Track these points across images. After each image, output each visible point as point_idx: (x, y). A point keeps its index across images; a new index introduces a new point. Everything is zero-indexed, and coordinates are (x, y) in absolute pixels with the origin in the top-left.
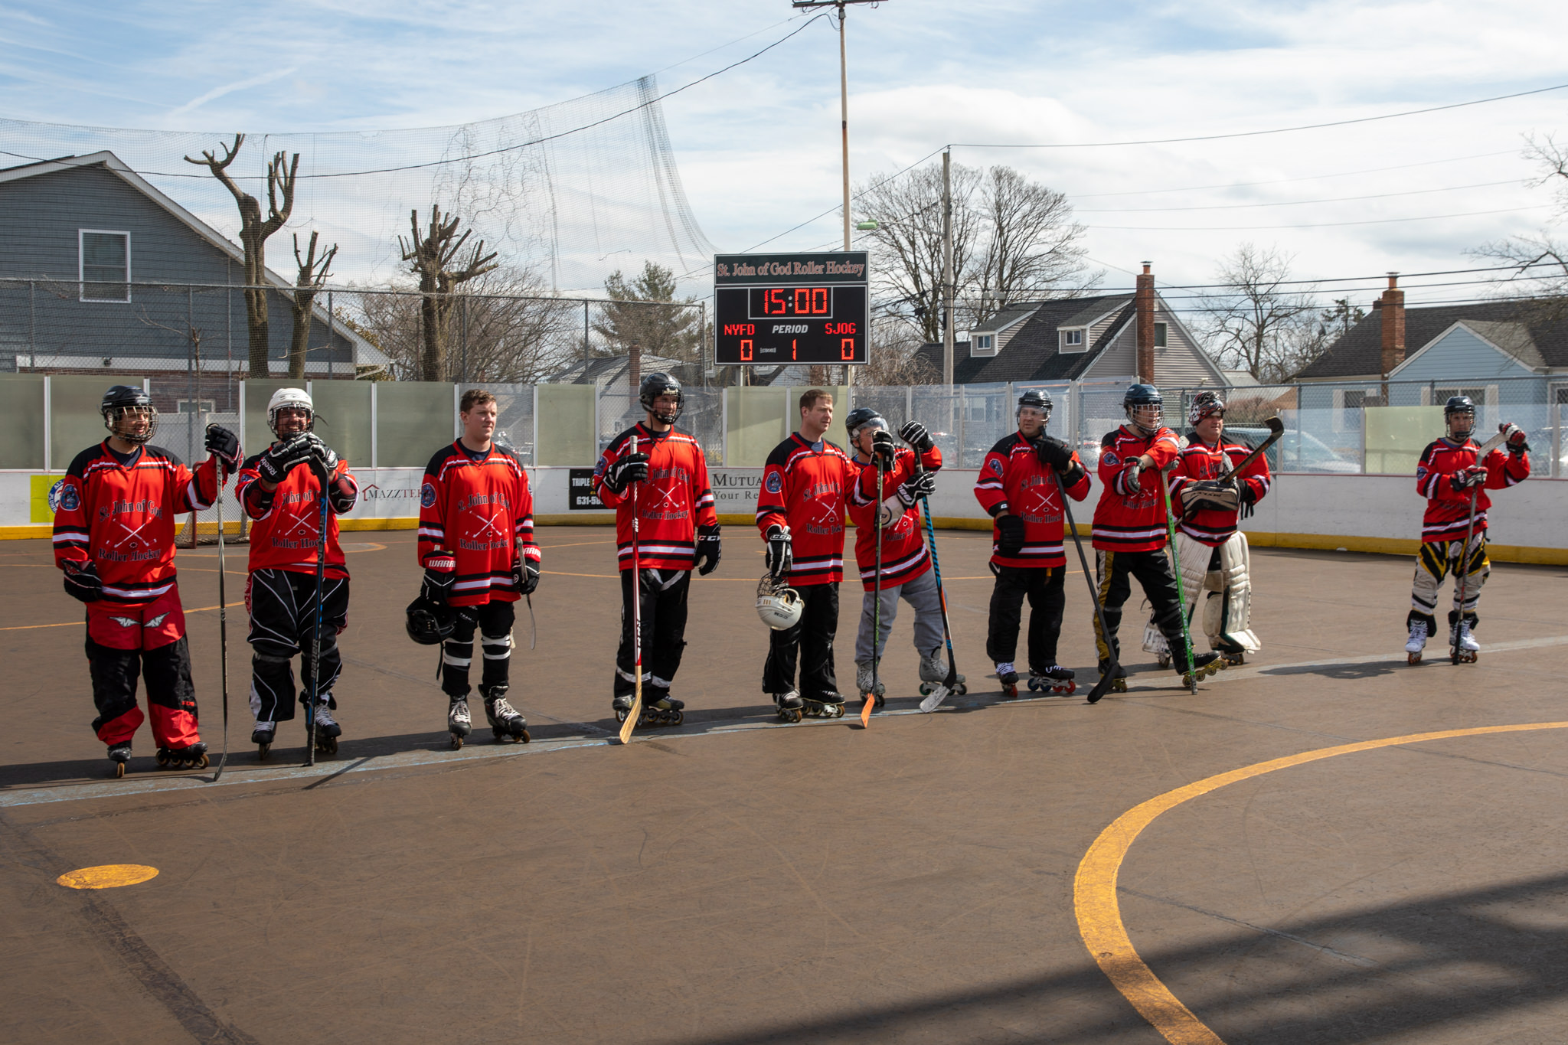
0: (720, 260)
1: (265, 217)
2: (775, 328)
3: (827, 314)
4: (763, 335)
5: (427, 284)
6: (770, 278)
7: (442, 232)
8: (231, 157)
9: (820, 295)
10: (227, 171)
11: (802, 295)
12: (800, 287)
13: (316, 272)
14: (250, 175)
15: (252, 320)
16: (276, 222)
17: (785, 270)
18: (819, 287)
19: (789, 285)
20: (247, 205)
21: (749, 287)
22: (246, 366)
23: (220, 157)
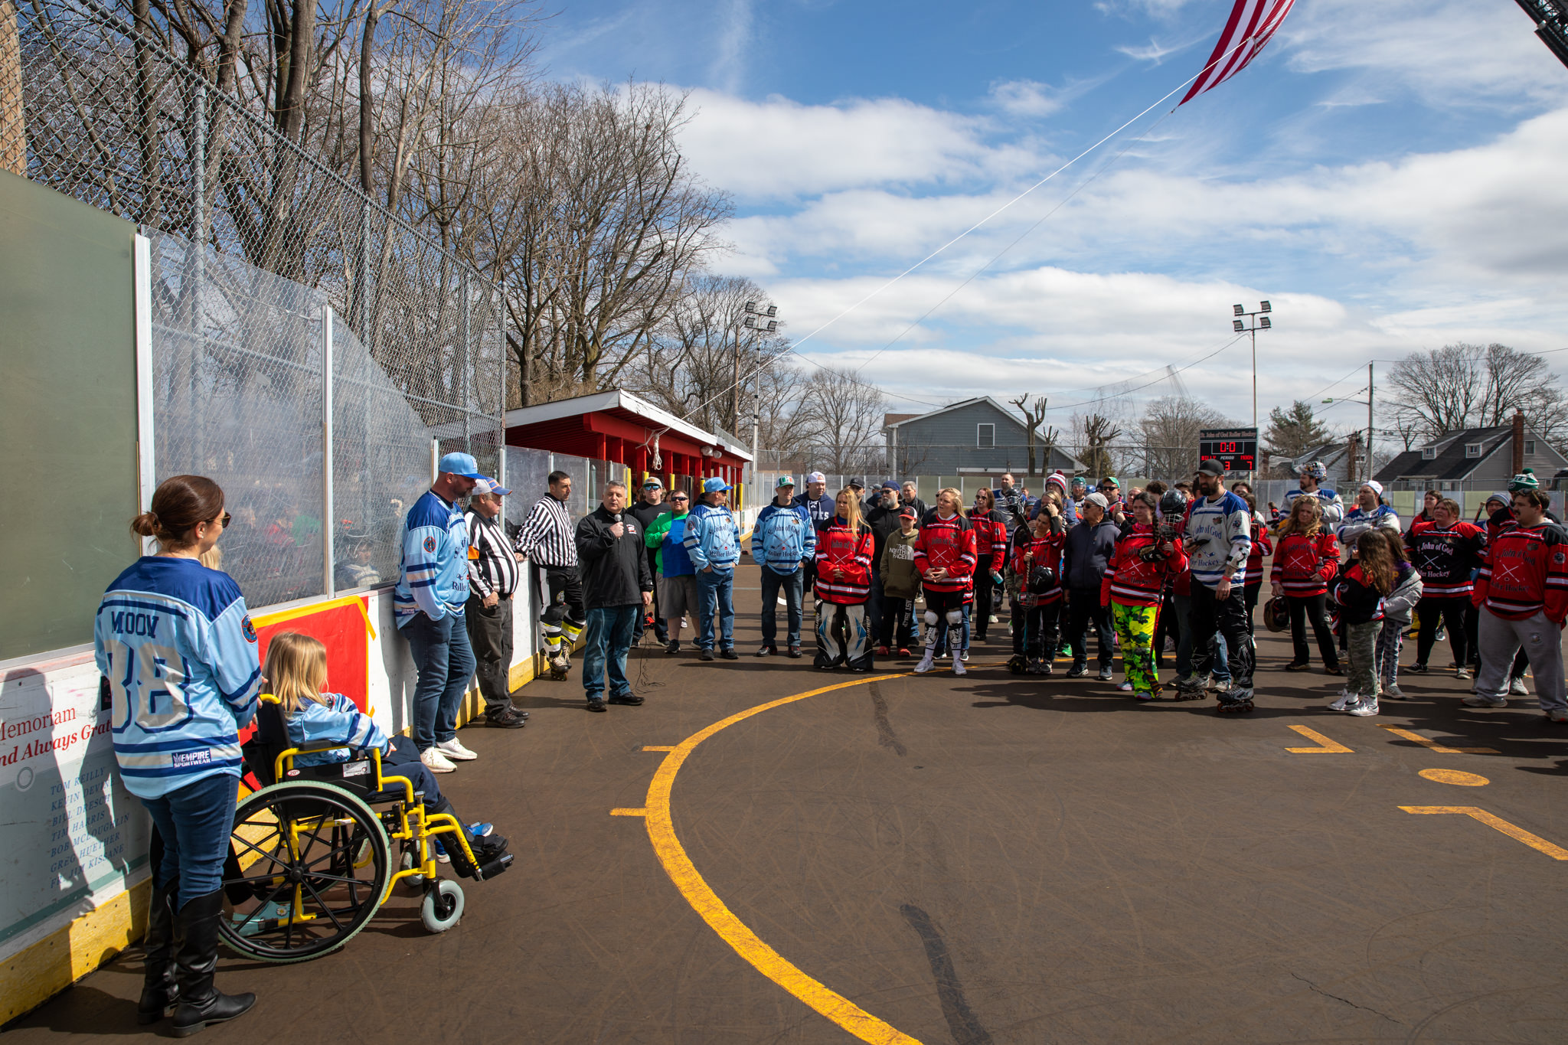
0: (1202, 431)
1: (1035, 420)
3: (1241, 451)
5: (1092, 442)
7: (1098, 423)
8: (1024, 400)
9: (1239, 444)
10: (1023, 405)
11: (1233, 444)
12: (1232, 441)
13: (1052, 437)
15: (1030, 455)
16: (1039, 422)
17: (1226, 435)
18: (1239, 441)
19: (1227, 441)
20: (1029, 416)
21: (1212, 442)
23: (1020, 401)
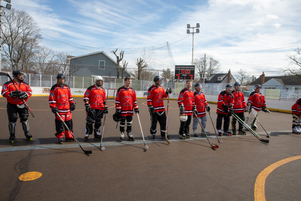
0: (176, 66)
1: (120, 59)
2: (182, 75)
3: (189, 73)
4: (181, 76)
5: (139, 68)
6: (182, 68)
7: (141, 61)
8: (116, 51)
9: (188, 71)
10: (115, 53)
11: (186, 71)
12: (186, 70)
13: (125, 66)
14: (118, 54)
15: (117, 72)
16: (121, 60)
17: (184, 67)
18: (189, 70)
19: (184, 69)
20: (118, 57)
21: (179, 69)
22: (116, 77)
23: (115, 51)
